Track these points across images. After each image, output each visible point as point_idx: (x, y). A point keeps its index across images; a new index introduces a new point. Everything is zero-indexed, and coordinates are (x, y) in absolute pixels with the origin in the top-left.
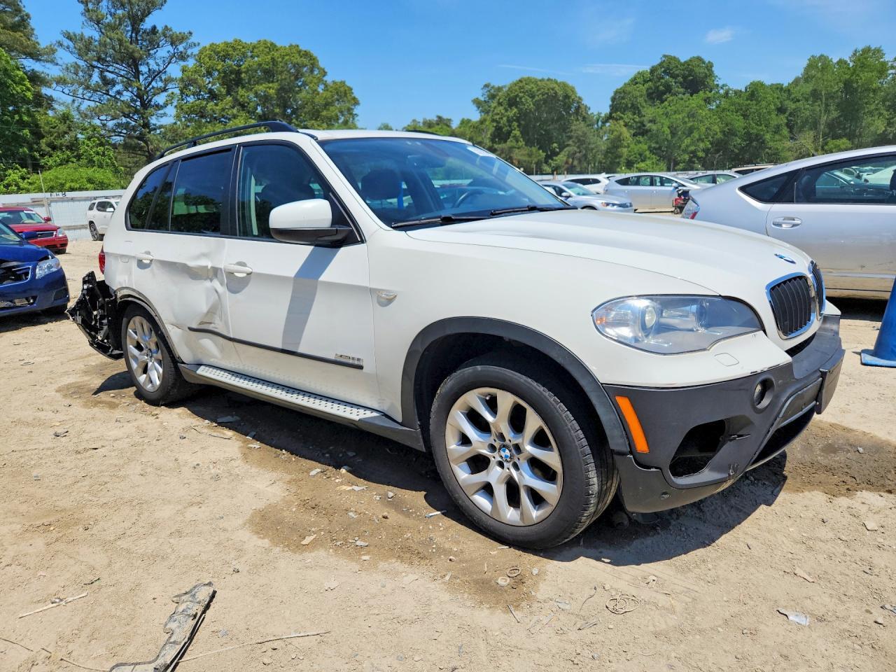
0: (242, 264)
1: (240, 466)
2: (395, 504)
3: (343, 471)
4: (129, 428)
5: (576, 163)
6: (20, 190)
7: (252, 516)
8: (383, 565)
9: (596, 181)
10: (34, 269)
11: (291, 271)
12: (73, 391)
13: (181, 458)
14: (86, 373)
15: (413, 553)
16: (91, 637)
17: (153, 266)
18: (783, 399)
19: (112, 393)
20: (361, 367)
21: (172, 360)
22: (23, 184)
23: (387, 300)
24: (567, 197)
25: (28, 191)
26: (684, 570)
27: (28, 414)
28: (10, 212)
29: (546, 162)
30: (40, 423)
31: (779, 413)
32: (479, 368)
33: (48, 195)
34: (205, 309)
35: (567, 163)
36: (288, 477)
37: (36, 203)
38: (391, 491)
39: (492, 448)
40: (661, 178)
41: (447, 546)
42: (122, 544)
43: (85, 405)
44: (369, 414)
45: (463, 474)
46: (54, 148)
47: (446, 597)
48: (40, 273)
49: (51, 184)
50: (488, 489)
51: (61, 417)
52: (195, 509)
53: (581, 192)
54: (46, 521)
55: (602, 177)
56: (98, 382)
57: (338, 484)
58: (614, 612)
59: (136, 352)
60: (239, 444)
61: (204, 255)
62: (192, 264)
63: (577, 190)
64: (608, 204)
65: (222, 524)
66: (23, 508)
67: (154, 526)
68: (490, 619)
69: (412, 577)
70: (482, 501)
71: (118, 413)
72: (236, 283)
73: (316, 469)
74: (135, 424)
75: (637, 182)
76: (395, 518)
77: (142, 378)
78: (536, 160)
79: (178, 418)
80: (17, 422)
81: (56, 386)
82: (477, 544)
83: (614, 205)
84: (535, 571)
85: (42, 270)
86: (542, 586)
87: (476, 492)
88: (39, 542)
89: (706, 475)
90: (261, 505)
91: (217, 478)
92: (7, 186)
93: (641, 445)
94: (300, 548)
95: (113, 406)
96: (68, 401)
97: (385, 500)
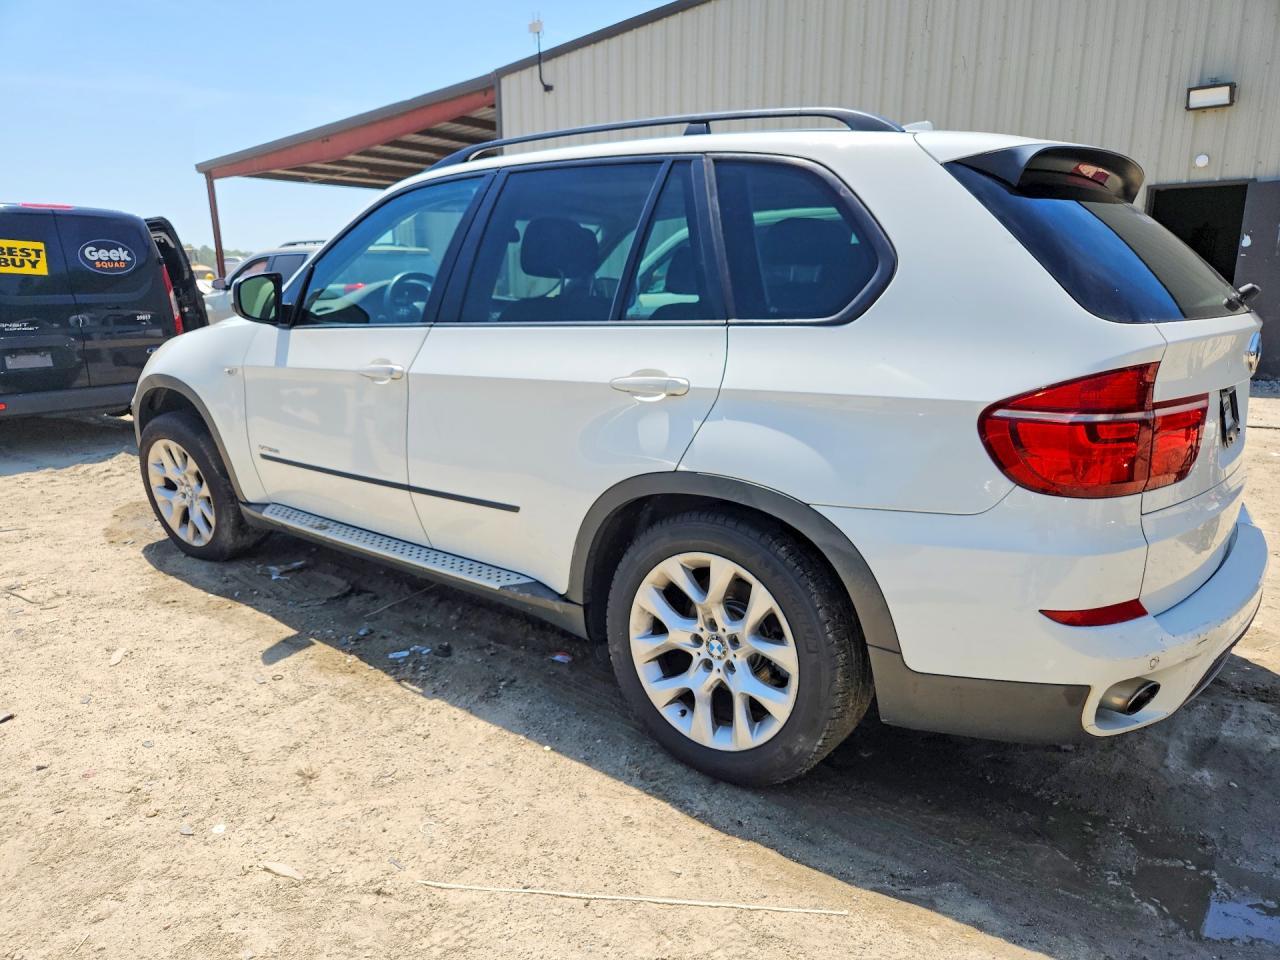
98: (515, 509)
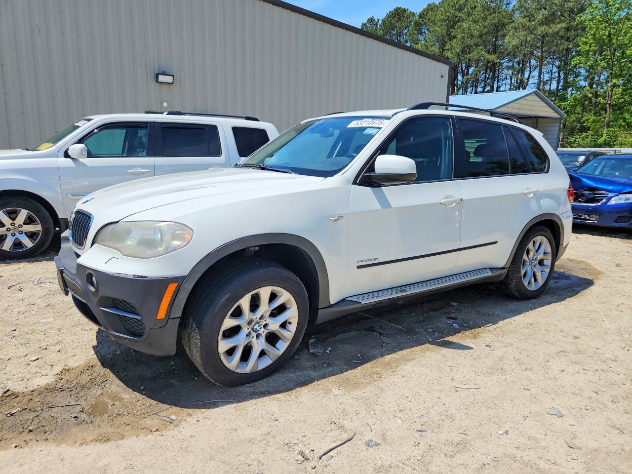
98: (495, 243)
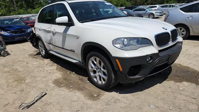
0: (55, 30)
1: (55, 71)
2: (81, 80)
3: (74, 72)
4: (38, 63)
5: (153, 2)
6: (30, 13)
7: (54, 80)
8: (74, 91)
9: (156, 7)
10: (27, 30)
11: (62, 31)
12: (31, 55)
13: (45, 69)
14: (34, 51)
15: (80, 89)
16: (19, 100)
17: (41, 30)
18: (156, 61)
19: (37, 56)
20: (74, 52)
21: (46, 49)
22: (31, 12)
23: (78, 38)
24: (146, 11)
25: (32, 13)
26: (133, 96)
27: (21, 59)
28: (27, 18)
29: (146, 2)
30: (23, 61)
31: (155, 64)
32: (93, 52)
33: (35, 14)
34: (50, 39)
35: (151, 2)
36: (63, 73)
37: (33, 16)
38: (81, 77)
39: (97, 69)
40: (172, 5)
41: (88, 88)
42: (30, 84)
43: (32, 58)
44: (77, 61)
45: (92, 74)
46: (37, 4)
47: (83, 97)
48: (28, 31)
49: (36, 12)
50: (96, 77)
51: (27, 60)
52: (44, 78)
53: (150, 10)
54: (18, 79)
55: (157, 6)
56: (36, 53)
57: (72, 75)
58: (115, 102)
59: (40, 47)
60: (57, 66)
61: (49, 28)
62: (47, 30)
63: (149, 9)
64: (156, 13)
65: (48, 81)
66: (15, 77)
67: (36, 81)
68: (90, 102)
69: (78, 93)
70: (95, 79)
71: (37, 60)
72: (54, 34)
73: (69, 72)
74: (39, 62)
75: (166, 6)
76: (80, 82)
77: (42, 53)
78: (143, 2)
79: (47, 61)
80: (19, 61)
81: (28, 54)
82: (94, 88)
83: (158, 13)
84: (102, 94)
85: (29, 31)
86: (102, 97)
87: (94, 78)
88: (16, 83)
89: (137, 76)
90: (56, 78)
91: (50, 73)
92: (28, 12)
93: (121, 69)
94: (60, 87)
95: (37, 58)
96: (29, 57)
97: (80, 79)
